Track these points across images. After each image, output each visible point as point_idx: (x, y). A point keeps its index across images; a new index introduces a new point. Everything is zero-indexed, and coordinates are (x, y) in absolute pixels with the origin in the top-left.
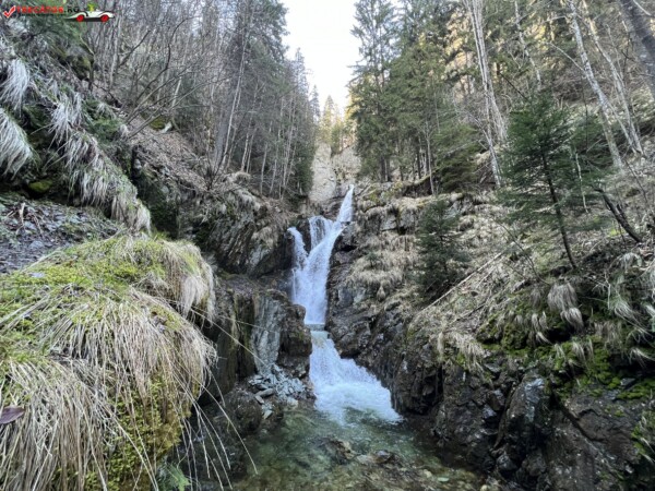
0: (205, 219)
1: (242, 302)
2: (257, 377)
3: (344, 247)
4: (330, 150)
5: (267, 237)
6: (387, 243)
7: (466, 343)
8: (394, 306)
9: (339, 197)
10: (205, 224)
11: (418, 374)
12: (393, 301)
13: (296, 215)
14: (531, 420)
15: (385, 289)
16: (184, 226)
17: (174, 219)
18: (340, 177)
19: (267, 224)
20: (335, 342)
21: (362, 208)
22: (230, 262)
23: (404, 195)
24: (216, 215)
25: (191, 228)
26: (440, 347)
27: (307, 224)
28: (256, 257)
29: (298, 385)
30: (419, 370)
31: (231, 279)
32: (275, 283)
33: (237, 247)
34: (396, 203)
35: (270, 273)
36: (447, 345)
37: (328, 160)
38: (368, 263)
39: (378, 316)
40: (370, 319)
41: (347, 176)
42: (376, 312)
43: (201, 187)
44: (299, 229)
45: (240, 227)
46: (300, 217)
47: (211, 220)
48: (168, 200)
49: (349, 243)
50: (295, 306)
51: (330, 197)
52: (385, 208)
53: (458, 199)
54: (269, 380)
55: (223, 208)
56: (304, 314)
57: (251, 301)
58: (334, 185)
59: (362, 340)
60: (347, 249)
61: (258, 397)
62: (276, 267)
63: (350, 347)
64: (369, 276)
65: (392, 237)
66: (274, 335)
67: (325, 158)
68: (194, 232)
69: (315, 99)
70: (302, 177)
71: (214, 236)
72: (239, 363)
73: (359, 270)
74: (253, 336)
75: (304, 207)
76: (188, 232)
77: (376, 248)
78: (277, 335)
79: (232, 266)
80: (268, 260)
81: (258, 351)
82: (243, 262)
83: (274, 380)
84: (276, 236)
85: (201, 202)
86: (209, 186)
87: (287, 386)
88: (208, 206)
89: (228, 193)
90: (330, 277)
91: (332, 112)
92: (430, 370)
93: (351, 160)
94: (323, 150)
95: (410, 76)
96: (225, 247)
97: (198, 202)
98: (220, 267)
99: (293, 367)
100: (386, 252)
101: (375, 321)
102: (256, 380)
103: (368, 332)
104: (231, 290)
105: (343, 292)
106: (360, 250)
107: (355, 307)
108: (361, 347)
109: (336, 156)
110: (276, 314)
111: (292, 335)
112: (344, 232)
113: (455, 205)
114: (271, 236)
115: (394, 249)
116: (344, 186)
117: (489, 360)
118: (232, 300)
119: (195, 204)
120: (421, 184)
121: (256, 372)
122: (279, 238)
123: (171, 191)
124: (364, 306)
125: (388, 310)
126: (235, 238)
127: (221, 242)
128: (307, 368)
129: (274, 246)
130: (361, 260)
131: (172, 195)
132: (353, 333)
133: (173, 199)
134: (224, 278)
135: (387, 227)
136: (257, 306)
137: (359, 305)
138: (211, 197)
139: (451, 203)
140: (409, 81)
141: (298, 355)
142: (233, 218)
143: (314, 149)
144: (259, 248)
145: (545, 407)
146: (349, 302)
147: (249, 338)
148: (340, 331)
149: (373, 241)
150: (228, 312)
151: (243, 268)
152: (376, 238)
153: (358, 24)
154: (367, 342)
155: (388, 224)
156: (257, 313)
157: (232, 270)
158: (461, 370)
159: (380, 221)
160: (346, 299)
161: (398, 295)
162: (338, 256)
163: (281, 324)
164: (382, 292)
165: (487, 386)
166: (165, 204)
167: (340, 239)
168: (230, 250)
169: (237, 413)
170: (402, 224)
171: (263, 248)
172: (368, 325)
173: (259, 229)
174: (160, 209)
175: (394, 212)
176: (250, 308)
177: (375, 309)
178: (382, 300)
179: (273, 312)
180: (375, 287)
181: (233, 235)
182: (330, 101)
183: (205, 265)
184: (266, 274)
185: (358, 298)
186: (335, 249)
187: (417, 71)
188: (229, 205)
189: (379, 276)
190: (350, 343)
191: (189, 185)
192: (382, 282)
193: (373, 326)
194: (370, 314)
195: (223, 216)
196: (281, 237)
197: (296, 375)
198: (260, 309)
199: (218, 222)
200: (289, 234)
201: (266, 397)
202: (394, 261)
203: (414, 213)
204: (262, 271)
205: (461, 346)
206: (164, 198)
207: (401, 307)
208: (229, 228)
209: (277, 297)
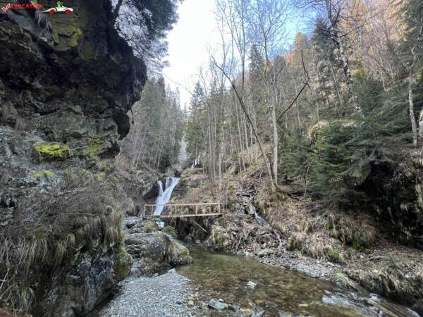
19: (149, 182)
28: (144, 193)
35: (149, 198)
46: (164, 176)
60: (177, 191)
62: (152, 196)
80: (149, 194)
84: (152, 186)
114: (149, 186)
129: (151, 189)
144: (145, 190)
162: (174, 193)
167: (175, 187)
171: (147, 190)
173: (146, 184)
186: (174, 190)
196: (154, 186)
204: (146, 198)
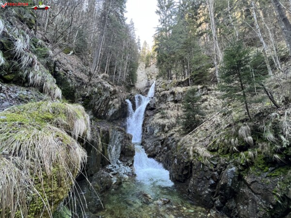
0: (88, 95)
1: (104, 132)
2: (110, 165)
3: (150, 108)
4: (145, 65)
5: (116, 103)
6: (169, 107)
7: (203, 151)
8: (172, 135)
9: (149, 86)
10: (88, 97)
11: (181, 165)
12: (171, 133)
13: (129, 94)
14: (230, 185)
15: (168, 127)
16: (78, 98)
17: (74, 94)
18: (149, 77)
19: (116, 98)
20: (146, 150)
21: (158, 91)
22: (99, 114)
23: (177, 86)
24: (93, 93)
25: (81, 99)
26: (191, 153)
27: (134, 98)
28: (111, 112)
29: (128, 169)
30: (182, 163)
31: (100, 122)
32: (119, 124)
33: (102, 107)
34: (174, 89)
35: (117, 119)
36: (194, 152)
37: (144, 70)
38: (161, 116)
39: (164, 139)
40: (161, 140)
41: (152, 77)
42: (164, 137)
43: (86, 80)
44: (130, 100)
45: (103, 98)
46: (131, 95)
47: (90, 95)
48: (71, 85)
49: (152, 107)
50: (128, 134)
51: (145, 86)
52: (169, 91)
53: (201, 88)
54: (115, 167)
55: (96, 90)
56: (132, 138)
57: (108, 132)
58: (146, 81)
59: (157, 150)
60: (152, 109)
61: (110, 175)
62: (120, 117)
63: (152, 153)
64: (161, 121)
65: (172, 104)
66: (118, 147)
67: (143, 69)
68: (82, 100)
69: (139, 42)
70: (132, 77)
71: (92, 102)
72: (102, 159)
73: (157, 119)
74: (109, 147)
75: (133, 90)
76: (80, 101)
77: (164, 109)
78: (120, 147)
79: (99, 116)
80: (116, 114)
81: (111, 154)
82: (105, 114)
83: (118, 167)
84: (120, 103)
85: (86, 87)
86: (90, 80)
87: (124, 170)
88: (89, 89)
89: (98, 83)
90: (144, 122)
91: (146, 48)
92: (187, 163)
93: (154, 69)
94: (142, 65)
95: (181, 33)
96: (97, 107)
97: (85, 87)
98: (94, 116)
99: (126, 161)
100: (169, 111)
101: (163, 141)
102: (109, 167)
103: (160, 146)
104: (99, 127)
105: (150, 128)
106: (157, 110)
107: (154, 135)
108: (157, 153)
109: (147, 68)
110: (119, 137)
111: (126, 147)
112: (150, 102)
113: (199, 91)
114: (118, 103)
115: (172, 110)
116: (151, 81)
117: (212, 159)
118: (99, 131)
119: (83, 87)
120: (185, 81)
121: (110, 164)
122: (121, 104)
123: (72, 82)
124: (158, 134)
125: (169, 137)
126: (101, 103)
127: (95, 105)
128: (133, 162)
129: (119, 107)
130: (158, 114)
131: (72, 84)
132: (153, 147)
133: (73, 85)
134: (96, 121)
135: (169, 100)
136: (110, 134)
137: (156, 134)
138: (91, 85)
139: (198, 90)
140: (180, 35)
141: (129, 156)
142: (101, 94)
143: (137, 65)
144: (112, 108)
145: (236, 180)
146: (152, 133)
147: (107, 148)
148: (148, 146)
149: (163, 106)
150: (97, 136)
151: (105, 117)
152: (165, 104)
153: (158, 9)
154: (159, 150)
155: (170, 98)
156: (110, 137)
157: (100, 118)
158: (200, 163)
159: (166, 97)
160: (151, 132)
161: (174, 130)
162: (148, 112)
163: (121, 142)
164: (166, 129)
165: (211, 170)
166: (69, 87)
167: (148, 105)
168: (99, 109)
169: (101, 181)
170: (176, 99)
171: (114, 108)
172: (160, 143)
173: (112, 100)
174: (67, 89)
175: (173, 93)
176: (108, 135)
177: (163, 136)
178: (167, 132)
179: (118, 137)
180: (163, 126)
181: (101, 102)
182: (145, 43)
183: (86, 115)
184: (115, 120)
185: (156, 131)
186: (146, 109)
187: (184, 31)
188: (99, 89)
189: (166, 121)
190: (152, 151)
191: (81, 79)
192: (167, 124)
193: (162, 143)
194: (161, 138)
195: (96, 93)
196: (122, 103)
197: (128, 164)
198: (112, 135)
199: (94, 96)
200: (126, 102)
201: (114, 174)
202: (172, 115)
203: (182, 94)
204: (113, 118)
205: (201, 153)
206: (69, 85)
207: (175, 135)
208: (99, 99)
209: (120, 130)
